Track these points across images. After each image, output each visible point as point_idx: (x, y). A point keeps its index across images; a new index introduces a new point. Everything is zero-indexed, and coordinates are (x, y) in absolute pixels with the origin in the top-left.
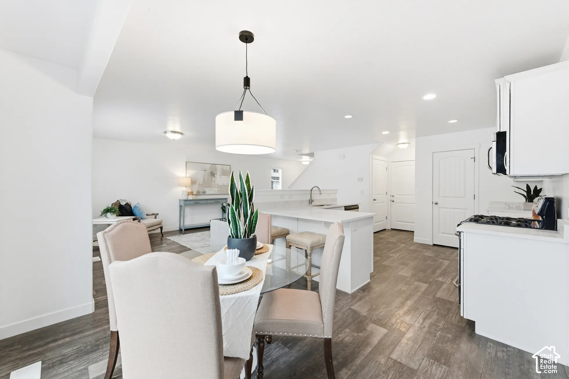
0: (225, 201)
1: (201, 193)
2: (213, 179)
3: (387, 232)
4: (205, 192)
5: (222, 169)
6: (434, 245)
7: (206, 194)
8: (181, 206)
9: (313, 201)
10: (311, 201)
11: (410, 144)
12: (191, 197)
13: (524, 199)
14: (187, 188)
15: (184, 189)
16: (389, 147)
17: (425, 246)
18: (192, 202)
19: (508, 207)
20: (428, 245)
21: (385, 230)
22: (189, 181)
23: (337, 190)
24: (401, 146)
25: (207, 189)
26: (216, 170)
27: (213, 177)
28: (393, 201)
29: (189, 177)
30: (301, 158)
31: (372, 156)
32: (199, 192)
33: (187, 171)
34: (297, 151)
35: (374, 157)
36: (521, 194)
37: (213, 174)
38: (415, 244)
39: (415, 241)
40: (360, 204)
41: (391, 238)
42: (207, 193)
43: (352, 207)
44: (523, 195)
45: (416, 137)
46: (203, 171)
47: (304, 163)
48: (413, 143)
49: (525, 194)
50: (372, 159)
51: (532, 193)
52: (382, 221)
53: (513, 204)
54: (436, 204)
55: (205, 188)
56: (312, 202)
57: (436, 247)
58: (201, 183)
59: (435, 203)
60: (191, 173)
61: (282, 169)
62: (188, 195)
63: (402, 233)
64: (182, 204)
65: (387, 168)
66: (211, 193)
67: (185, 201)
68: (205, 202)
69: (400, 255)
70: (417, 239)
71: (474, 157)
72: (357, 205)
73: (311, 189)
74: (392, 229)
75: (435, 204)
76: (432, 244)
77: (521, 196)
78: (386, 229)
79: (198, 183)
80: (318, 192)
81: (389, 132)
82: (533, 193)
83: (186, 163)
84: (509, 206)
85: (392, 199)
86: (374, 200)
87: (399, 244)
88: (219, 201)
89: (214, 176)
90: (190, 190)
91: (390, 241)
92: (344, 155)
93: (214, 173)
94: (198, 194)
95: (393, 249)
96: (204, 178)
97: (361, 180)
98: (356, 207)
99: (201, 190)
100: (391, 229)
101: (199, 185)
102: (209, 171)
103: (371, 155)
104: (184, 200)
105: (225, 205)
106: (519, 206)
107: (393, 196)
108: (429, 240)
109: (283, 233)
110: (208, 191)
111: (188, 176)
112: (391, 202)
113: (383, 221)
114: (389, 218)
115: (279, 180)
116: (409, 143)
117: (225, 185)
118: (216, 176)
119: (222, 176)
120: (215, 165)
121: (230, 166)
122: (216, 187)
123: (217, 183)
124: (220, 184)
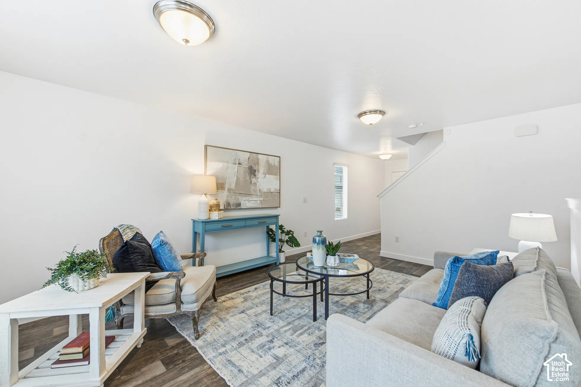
0: (274, 220)
1: (233, 206)
2: (254, 180)
4: (239, 205)
5: (268, 161)
7: (241, 209)
8: (195, 234)
12: (215, 216)
14: (208, 196)
15: (203, 198)
18: (219, 226)
22: (212, 183)
25: (244, 198)
26: (258, 163)
27: (253, 176)
29: (212, 175)
32: (228, 204)
33: (208, 163)
34: (417, 126)
37: (252, 172)
42: (242, 207)
46: (235, 164)
47: (382, 157)
55: (240, 197)
58: (233, 186)
60: (214, 167)
61: (348, 167)
62: (210, 211)
64: (200, 230)
66: (249, 205)
67: (206, 223)
68: (242, 223)
79: (227, 186)
83: (206, 147)
88: (265, 220)
89: (255, 175)
90: (213, 202)
93: (255, 169)
94: (228, 207)
96: (238, 180)
99: (232, 201)
101: (229, 190)
102: (245, 165)
104: (202, 222)
105: (273, 227)
110: (246, 202)
111: (209, 172)
117: (272, 192)
118: (258, 174)
119: (267, 175)
120: (256, 155)
121: (280, 157)
122: (258, 195)
123: (259, 187)
124: (265, 190)
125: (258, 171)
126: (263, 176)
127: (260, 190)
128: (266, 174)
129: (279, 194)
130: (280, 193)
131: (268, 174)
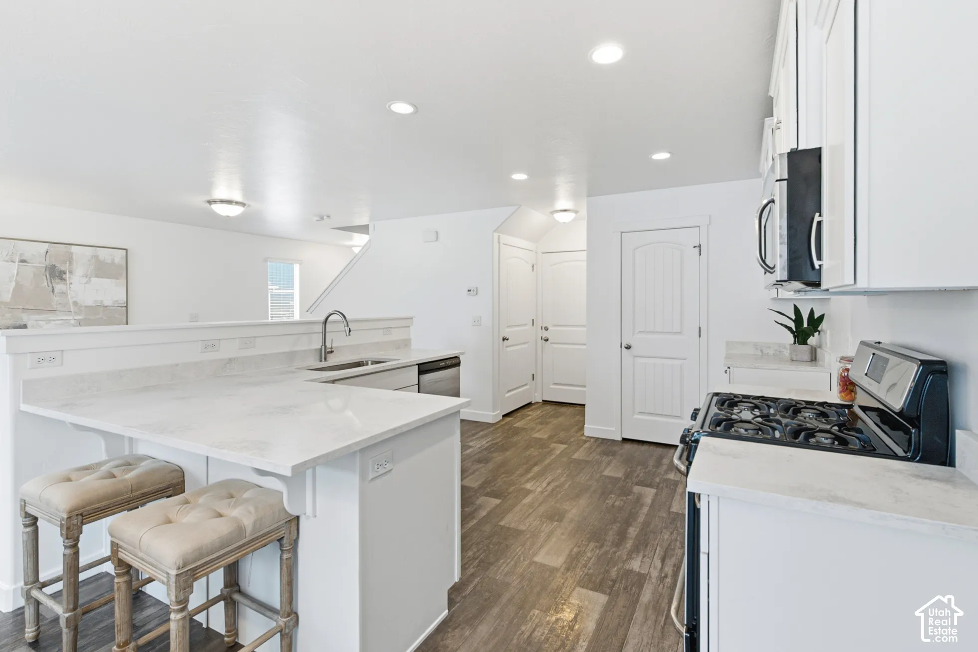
2: (59, 287)
3: (532, 410)
5: (95, 257)
6: (625, 440)
9: (332, 352)
10: (325, 352)
11: (578, 214)
13: (790, 338)
16: (536, 218)
17: (605, 445)
19: (761, 354)
20: (613, 441)
21: (529, 404)
23: (412, 318)
24: (561, 217)
26: (69, 260)
27: (58, 281)
28: (547, 340)
30: (351, 239)
31: (499, 236)
34: (322, 218)
35: (505, 238)
36: (786, 327)
37: (56, 274)
38: (585, 442)
39: (587, 433)
40: (463, 353)
41: (539, 427)
43: (442, 364)
44: (789, 329)
45: (588, 196)
46: (12, 262)
48: (584, 212)
49: (792, 325)
50: (499, 243)
51: (805, 325)
52: (522, 386)
53: (769, 347)
54: (628, 347)
55: (24, 315)
56: (328, 355)
57: (628, 446)
58: (7, 298)
59: (626, 346)
61: (300, 264)
63: (564, 409)
65: (533, 266)
69: (549, 484)
70: (592, 429)
71: (698, 245)
72: (456, 357)
73: (323, 318)
74: (546, 402)
75: (626, 348)
76: (620, 439)
77: (786, 330)
78: (533, 402)
80: (342, 327)
81: (528, 175)
82: (808, 325)
84: (762, 351)
85: (546, 334)
86: (504, 339)
87: (553, 445)
89: (63, 279)
91: (536, 438)
92: (437, 232)
93: (62, 269)
95: (536, 464)
96: (18, 287)
97: (475, 292)
98: (454, 361)
100: (543, 401)
102: (38, 263)
103: (496, 235)
106: (780, 352)
107: (546, 329)
108: (614, 429)
109: (146, 490)
112: (543, 341)
113: (526, 385)
114: (538, 378)
115: (293, 289)
116: (576, 212)
117: (106, 305)
118: (69, 278)
119: (94, 280)
120: (66, 247)
121: (126, 250)
122: (71, 312)
123: (72, 298)
124: (90, 302)
125: (71, 272)
126: (85, 280)
127: (75, 303)
128: (90, 278)
129: (125, 309)
130: (126, 307)
131: (97, 276)
